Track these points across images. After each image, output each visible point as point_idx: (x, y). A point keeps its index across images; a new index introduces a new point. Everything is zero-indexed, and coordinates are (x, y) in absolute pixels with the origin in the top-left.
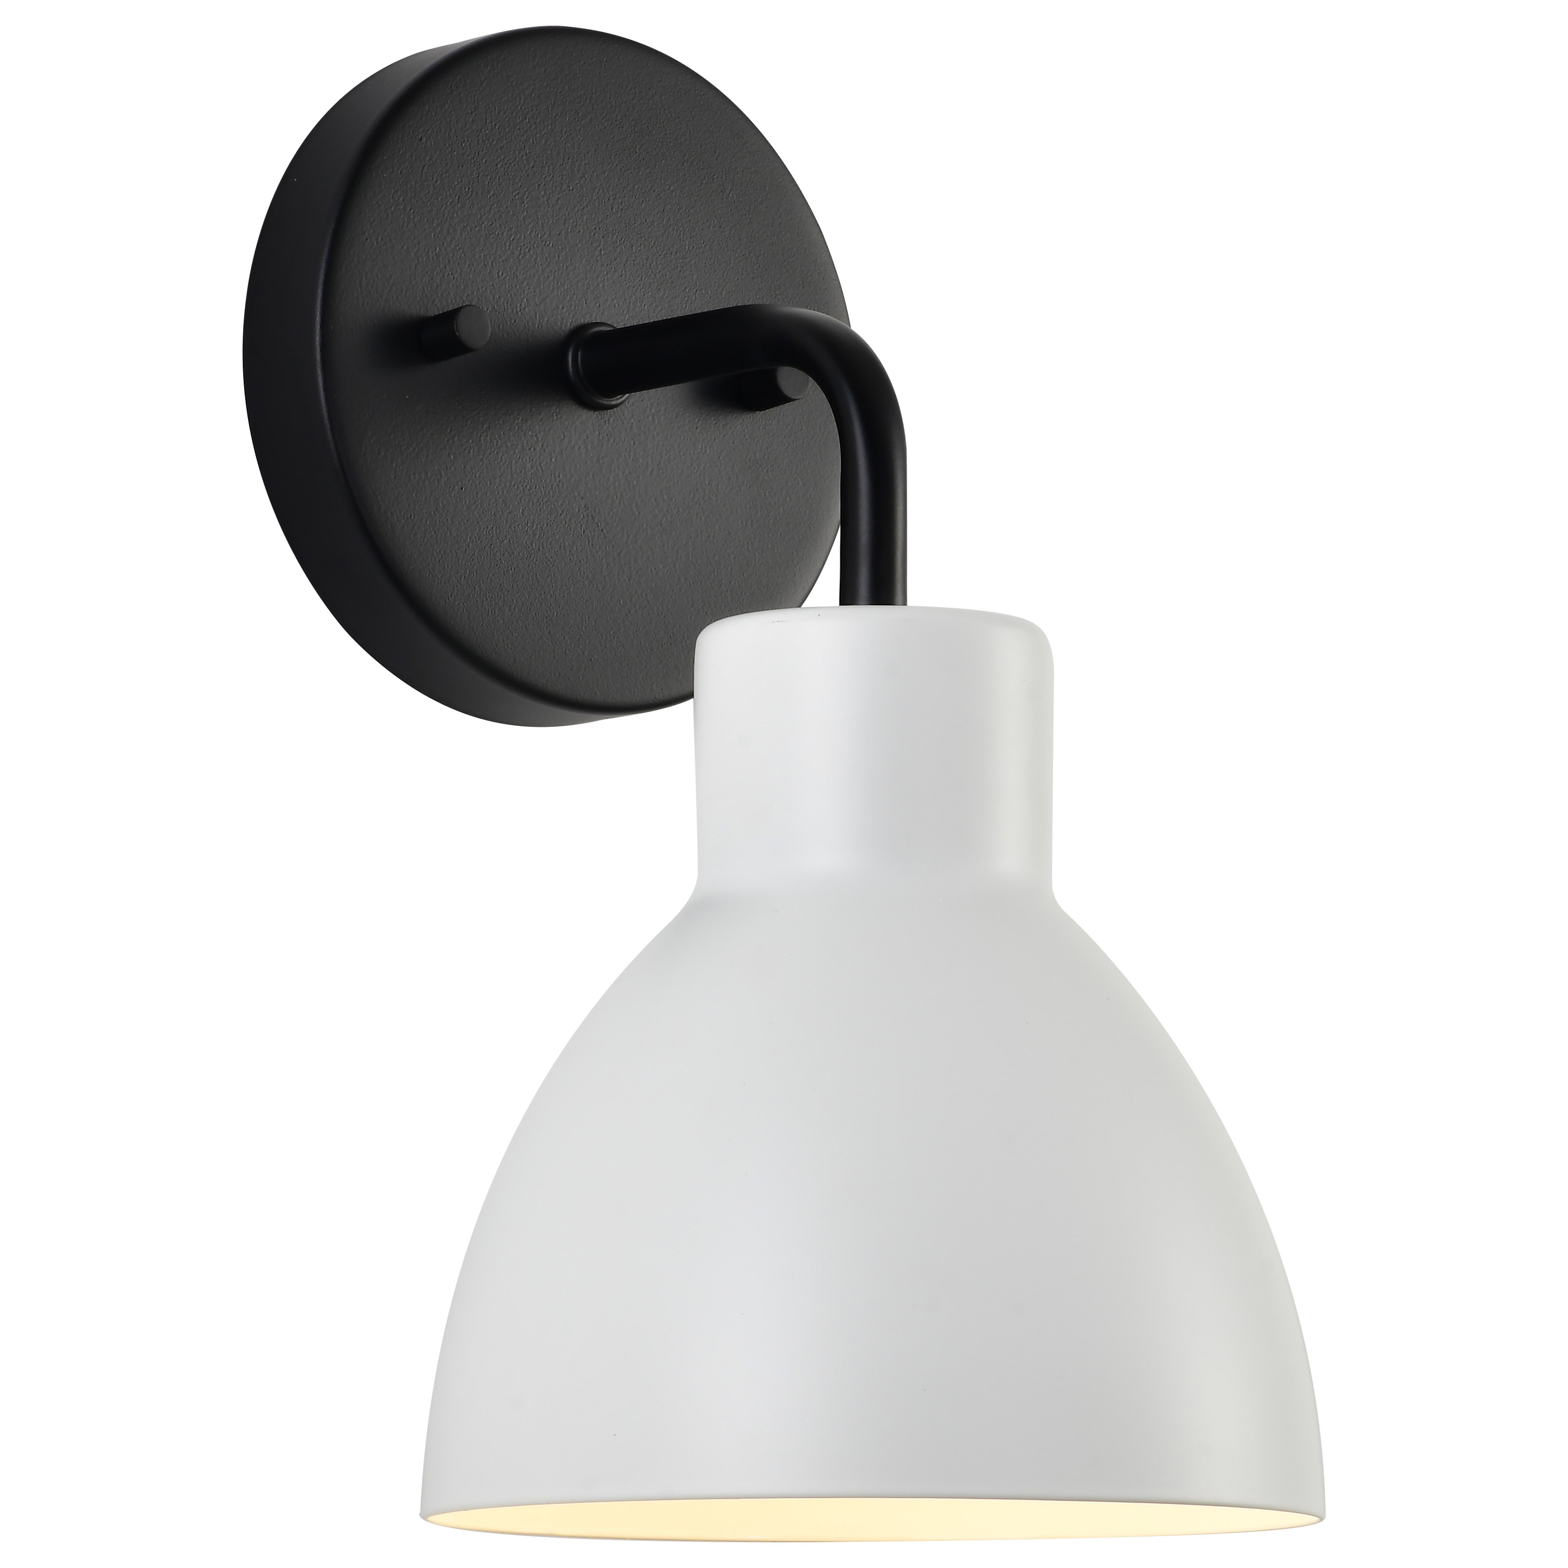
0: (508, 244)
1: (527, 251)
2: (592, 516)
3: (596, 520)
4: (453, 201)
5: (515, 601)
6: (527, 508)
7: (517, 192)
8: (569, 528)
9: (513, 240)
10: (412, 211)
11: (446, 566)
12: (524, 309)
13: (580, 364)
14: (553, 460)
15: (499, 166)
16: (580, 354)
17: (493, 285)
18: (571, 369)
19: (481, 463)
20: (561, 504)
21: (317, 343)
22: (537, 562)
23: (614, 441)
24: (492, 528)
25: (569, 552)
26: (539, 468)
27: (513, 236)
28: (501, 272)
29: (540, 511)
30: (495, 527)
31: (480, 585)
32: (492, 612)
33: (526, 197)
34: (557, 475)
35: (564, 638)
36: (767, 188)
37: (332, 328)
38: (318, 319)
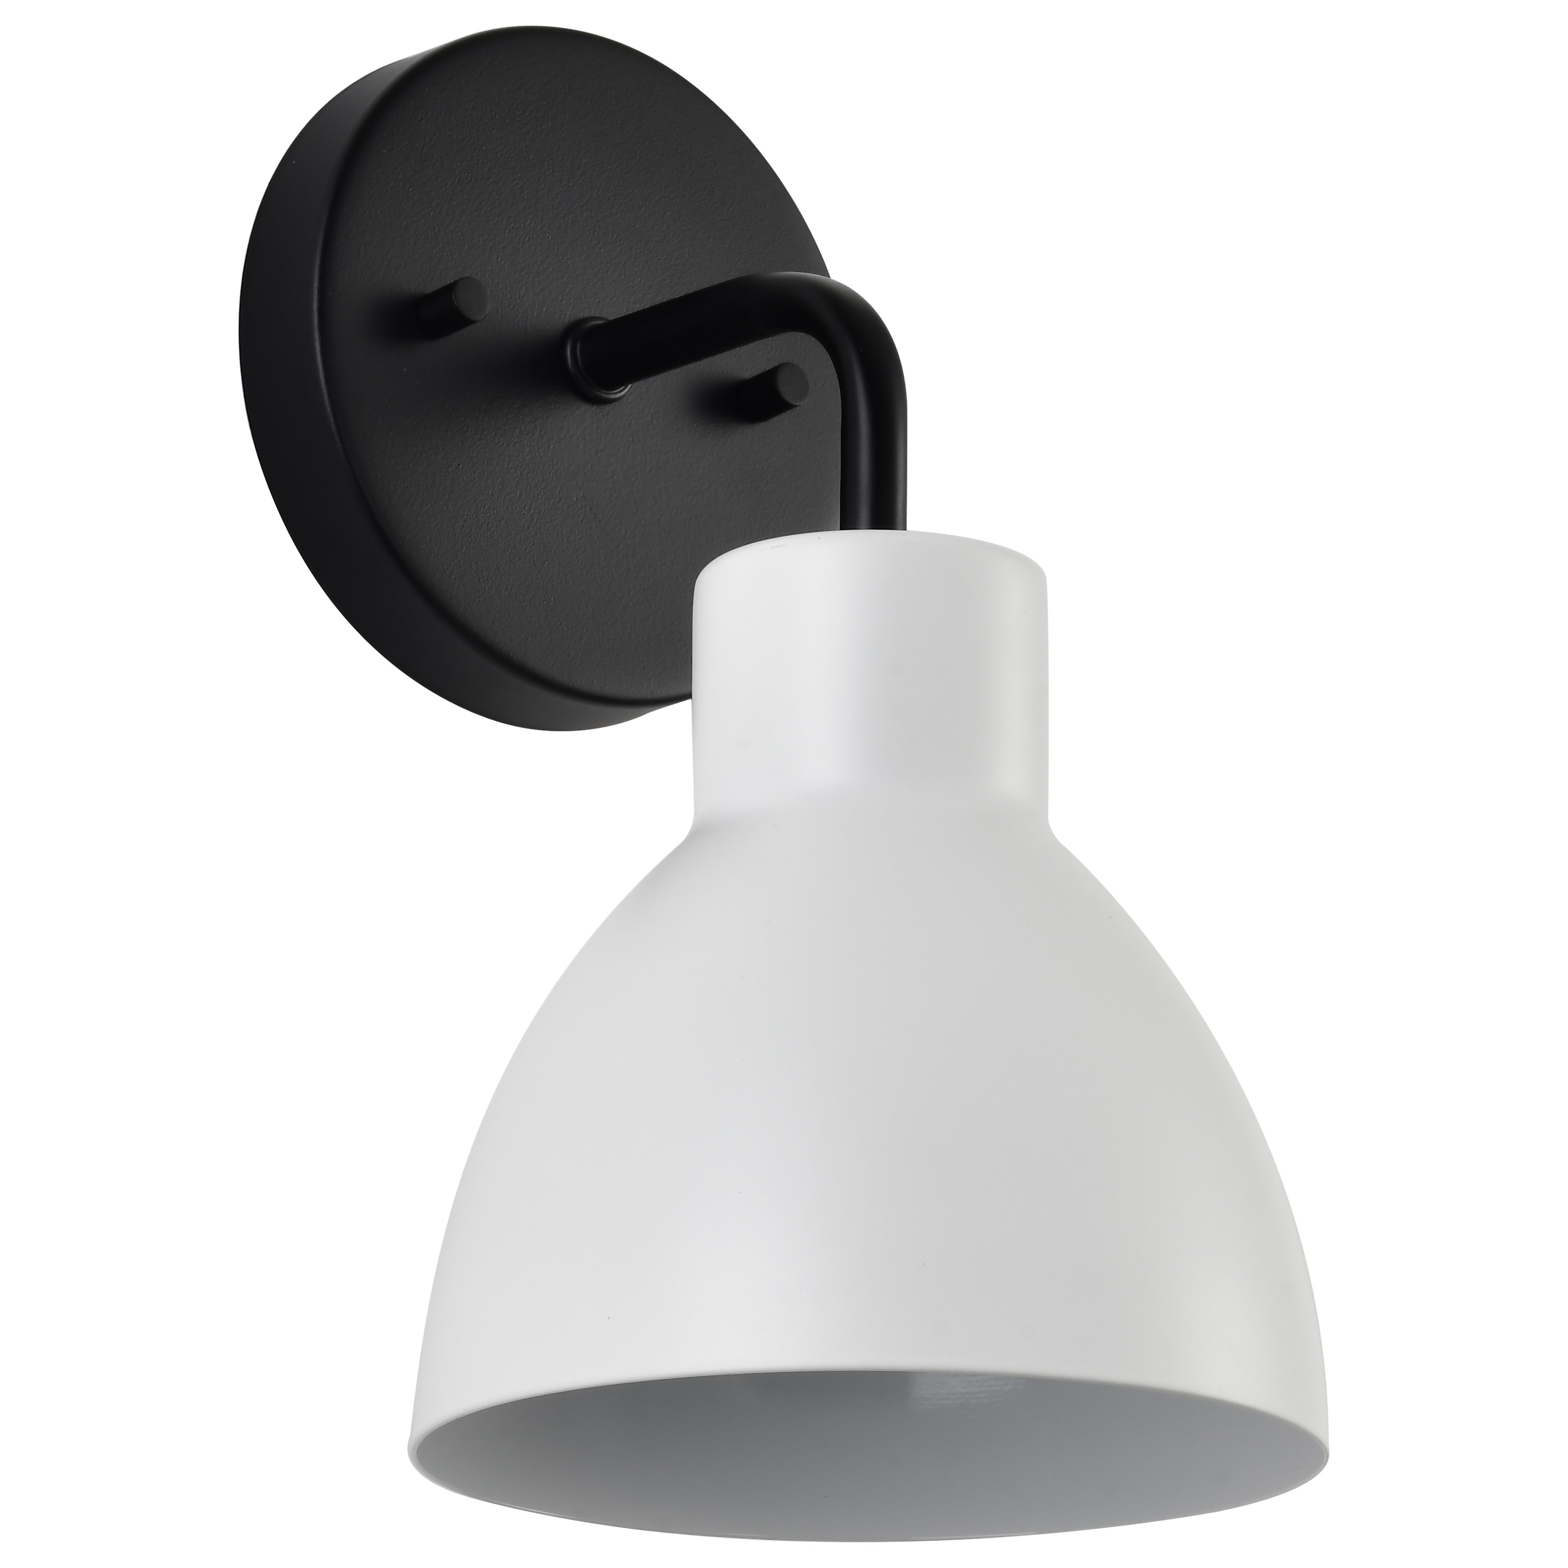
0: (507, 232)
1: (526, 240)
2: (590, 507)
3: (594, 511)
4: (452, 183)
5: (512, 582)
6: (524, 492)
7: (517, 182)
8: (567, 516)
9: (512, 228)
10: (411, 190)
11: (443, 539)
12: (523, 296)
13: (578, 354)
14: (551, 447)
15: (499, 154)
16: (579, 345)
17: (492, 270)
18: (569, 360)
19: (479, 443)
20: (559, 492)
21: (314, 308)
22: (534, 546)
23: (612, 436)
24: (489, 507)
25: (567, 540)
26: (537, 454)
27: (512, 225)
28: (500, 258)
29: (538, 496)
30: (492, 507)
31: (477, 562)
32: (488, 589)
33: (525, 188)
34: (555, 462)
35: (561, 624)
36: (768, 206)
37: (330, 293)
38: (316, 285)
